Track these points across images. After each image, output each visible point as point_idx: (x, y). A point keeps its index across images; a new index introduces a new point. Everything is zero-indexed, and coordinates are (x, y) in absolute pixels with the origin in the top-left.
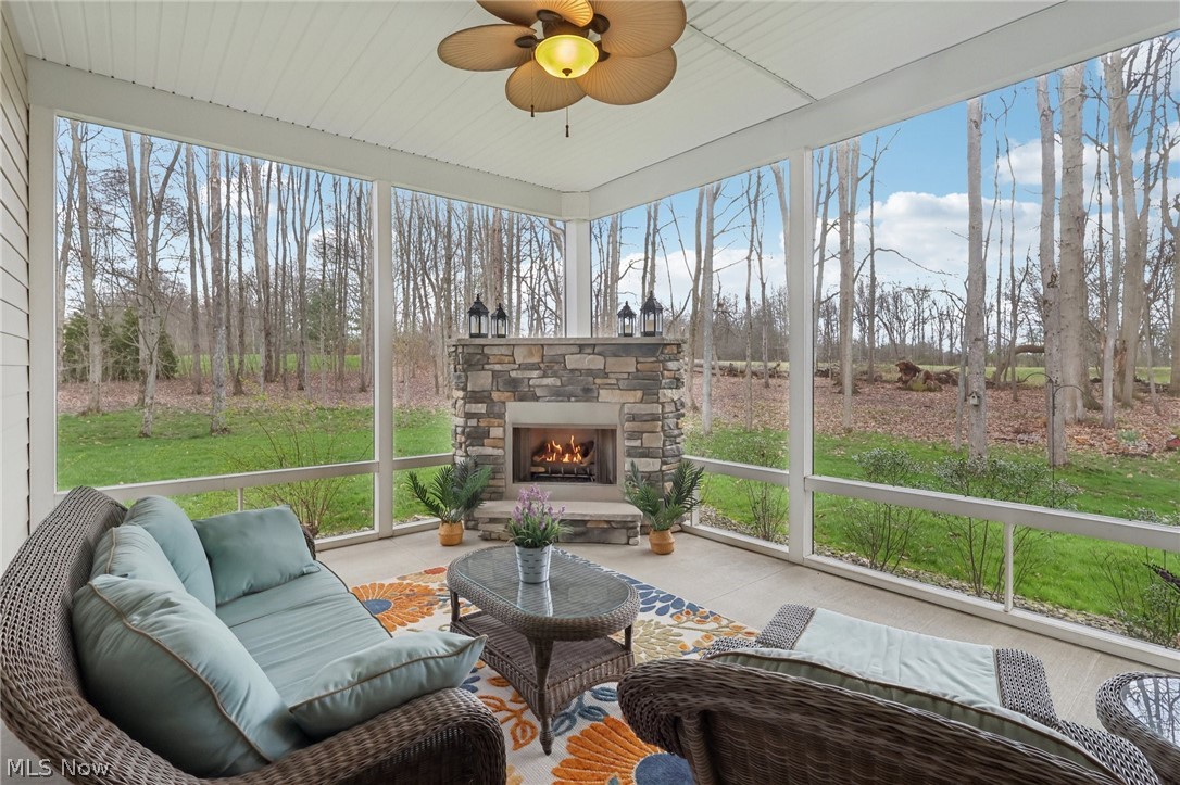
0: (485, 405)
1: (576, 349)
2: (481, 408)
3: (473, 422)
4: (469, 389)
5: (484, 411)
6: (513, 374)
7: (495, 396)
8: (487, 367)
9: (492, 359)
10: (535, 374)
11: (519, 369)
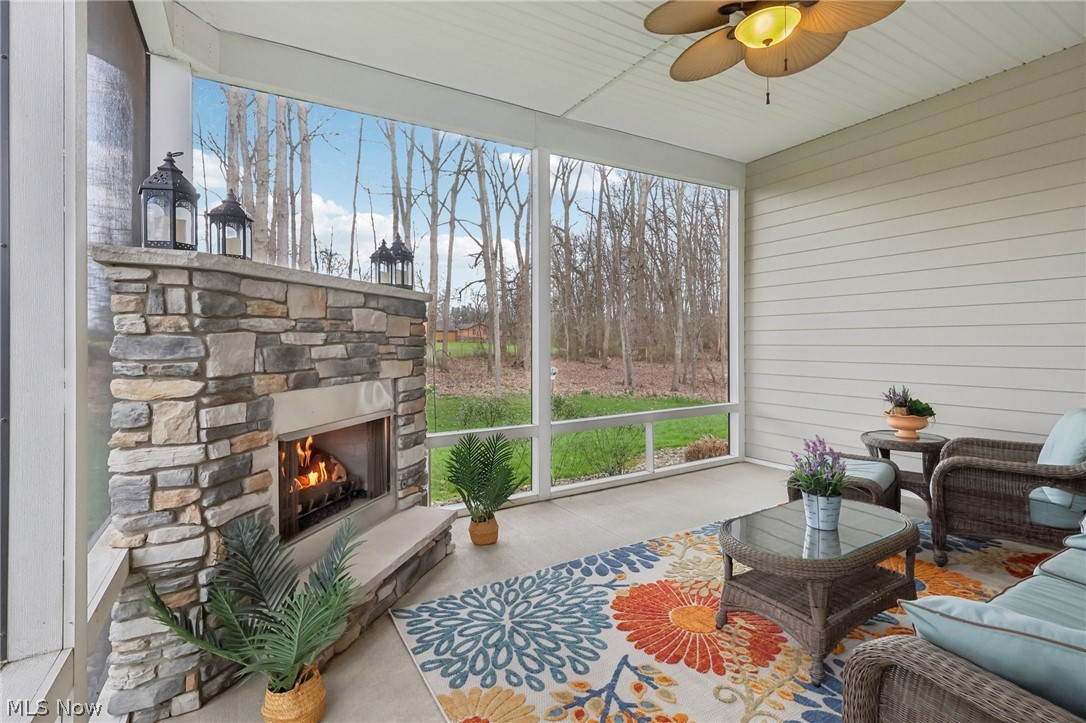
0: (243, 406)
1: (361, 299)
2: (237, 413)
3: (219, 450)
4: (210, 374)
5: (242, 419)
6: (288, 339)
7: (259, 384)
8: (244, 323)
9: (253, 307)
10: (320, 338)
11: (293, 329)
